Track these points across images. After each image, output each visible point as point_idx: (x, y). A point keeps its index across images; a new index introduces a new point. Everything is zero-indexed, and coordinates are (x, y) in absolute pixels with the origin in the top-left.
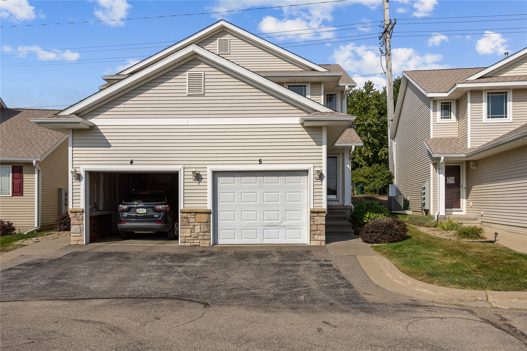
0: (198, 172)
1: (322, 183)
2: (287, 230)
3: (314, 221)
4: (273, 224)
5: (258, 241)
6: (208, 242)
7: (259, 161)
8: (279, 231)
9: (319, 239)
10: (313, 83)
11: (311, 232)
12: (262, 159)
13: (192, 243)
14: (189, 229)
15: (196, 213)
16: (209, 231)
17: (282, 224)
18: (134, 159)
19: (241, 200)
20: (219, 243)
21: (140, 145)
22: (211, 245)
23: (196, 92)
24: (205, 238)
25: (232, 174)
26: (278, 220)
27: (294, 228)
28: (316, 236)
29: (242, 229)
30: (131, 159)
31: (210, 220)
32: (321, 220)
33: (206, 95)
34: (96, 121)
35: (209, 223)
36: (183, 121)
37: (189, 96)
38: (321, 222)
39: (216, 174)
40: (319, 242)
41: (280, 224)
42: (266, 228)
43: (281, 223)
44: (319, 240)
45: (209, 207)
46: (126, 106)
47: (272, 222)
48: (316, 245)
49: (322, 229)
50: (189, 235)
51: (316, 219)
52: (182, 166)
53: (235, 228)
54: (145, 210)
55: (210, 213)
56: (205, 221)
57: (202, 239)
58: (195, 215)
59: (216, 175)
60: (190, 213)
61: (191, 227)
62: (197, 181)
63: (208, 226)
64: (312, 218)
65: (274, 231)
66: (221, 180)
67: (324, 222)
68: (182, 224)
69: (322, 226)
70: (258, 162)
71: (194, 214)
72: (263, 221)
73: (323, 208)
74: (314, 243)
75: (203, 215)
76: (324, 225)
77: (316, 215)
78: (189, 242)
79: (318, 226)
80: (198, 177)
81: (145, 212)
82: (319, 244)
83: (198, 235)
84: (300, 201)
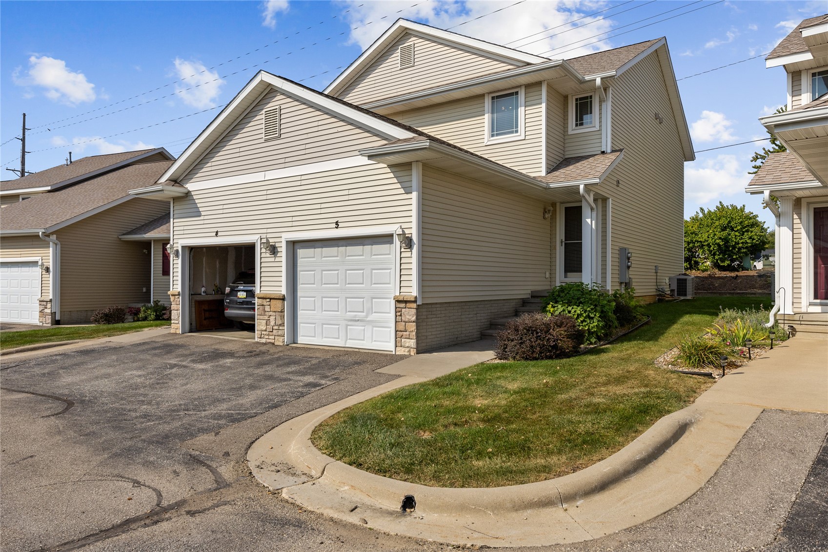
0: (273, 244)
1: (412, 254)
2: (375, 329)
3: (401, 316)
4: (357, 319)
5: (339, 343)
6: (281, 339)
7: (336, 224)
8: (364, 329)
9: (407, 345)
10: (528, 86)
11: (397, 332)
12: (340, 220)
13: (267, 340)
14: (264, 321)
15: (271, 299)
16: (282, 325)
17: (368, 319)
18: (219, 229)
19: (322, 282)
20: (299, 342)
21: (225, 211)
22: (285, 344)
23: (273, 134)
24: (279, 334)
25: (311, 244)
26: (363, 312)
27: (382, 325)
28: (403, 340)
29: (323, 324)
30: (215, 230)
31: (284, 308)
32: (410, 314)
33: (282, 136)
34: (190, 186)
35: (283, 314)
36: (259, 176)
37: (266, 141)
38: (410, 317)
39: (293, 245)
40: (407, 350)
41: (365, 319)
42: (350, 323)
43: (367, 316)
44: (408, 347)
45: (283, 291)
46: (214, 164)
47: (356, 315)
48: (401, 353)
49: (412, 330)
50: (264, 328)
51: (404, 313)
52: (258, 236)
53: (314, 322)
54: (245, 293)
55: (283, 299)
56: (280, 311)
57: (277, 334)
58: (270, 301)
59: (297, 246)
60: (266, 298)
61: (266, 318)
62: (273, 256)
63: (282, 317)
64: (398, 311)
65: (357, 328)
66: (301, 252)
67: (414, 318)
68: (258, 314)
69: (411, 323)
70: (334, 225)
71: (268, 300)
72: (346, 313)
73: (413, 294)
74: (401, 351)
75: (278, 301)
76: (414, 322)
77: (403, 305)
78: (265, 337)
79: (407, 324)
80: (274, 250)
81: (245, 297)
82: (407, 354)
83: (273, 329)
84: (389, 284)
